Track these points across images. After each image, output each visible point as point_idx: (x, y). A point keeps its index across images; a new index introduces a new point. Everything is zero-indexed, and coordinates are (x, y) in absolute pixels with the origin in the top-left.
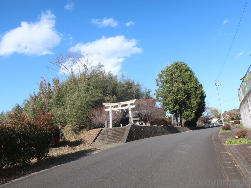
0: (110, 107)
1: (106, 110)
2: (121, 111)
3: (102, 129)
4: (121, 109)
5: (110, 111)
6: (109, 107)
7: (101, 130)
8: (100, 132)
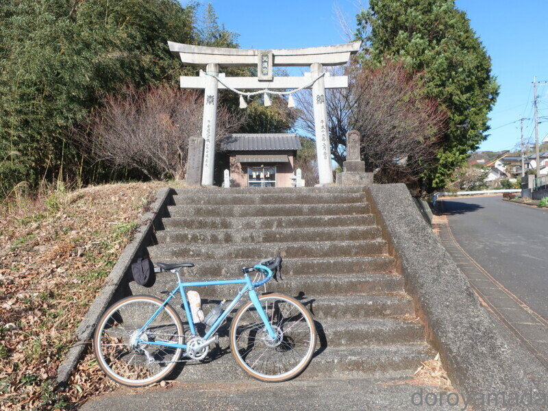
0: (211, 70)
1: (187, 82)
2: (270, 96)
3: (172, 192)
4: (272, 85)
5: (211, 92)
6: (204, 67)
7: (170, 199)
8: (163, 212)
